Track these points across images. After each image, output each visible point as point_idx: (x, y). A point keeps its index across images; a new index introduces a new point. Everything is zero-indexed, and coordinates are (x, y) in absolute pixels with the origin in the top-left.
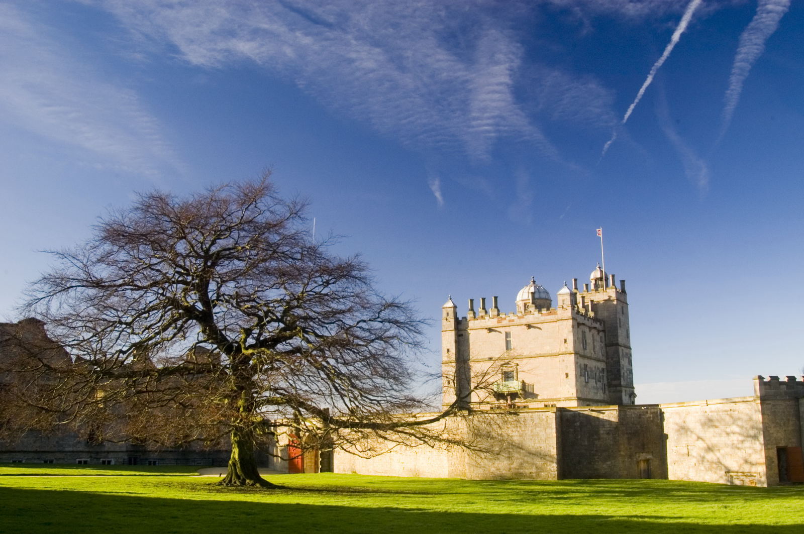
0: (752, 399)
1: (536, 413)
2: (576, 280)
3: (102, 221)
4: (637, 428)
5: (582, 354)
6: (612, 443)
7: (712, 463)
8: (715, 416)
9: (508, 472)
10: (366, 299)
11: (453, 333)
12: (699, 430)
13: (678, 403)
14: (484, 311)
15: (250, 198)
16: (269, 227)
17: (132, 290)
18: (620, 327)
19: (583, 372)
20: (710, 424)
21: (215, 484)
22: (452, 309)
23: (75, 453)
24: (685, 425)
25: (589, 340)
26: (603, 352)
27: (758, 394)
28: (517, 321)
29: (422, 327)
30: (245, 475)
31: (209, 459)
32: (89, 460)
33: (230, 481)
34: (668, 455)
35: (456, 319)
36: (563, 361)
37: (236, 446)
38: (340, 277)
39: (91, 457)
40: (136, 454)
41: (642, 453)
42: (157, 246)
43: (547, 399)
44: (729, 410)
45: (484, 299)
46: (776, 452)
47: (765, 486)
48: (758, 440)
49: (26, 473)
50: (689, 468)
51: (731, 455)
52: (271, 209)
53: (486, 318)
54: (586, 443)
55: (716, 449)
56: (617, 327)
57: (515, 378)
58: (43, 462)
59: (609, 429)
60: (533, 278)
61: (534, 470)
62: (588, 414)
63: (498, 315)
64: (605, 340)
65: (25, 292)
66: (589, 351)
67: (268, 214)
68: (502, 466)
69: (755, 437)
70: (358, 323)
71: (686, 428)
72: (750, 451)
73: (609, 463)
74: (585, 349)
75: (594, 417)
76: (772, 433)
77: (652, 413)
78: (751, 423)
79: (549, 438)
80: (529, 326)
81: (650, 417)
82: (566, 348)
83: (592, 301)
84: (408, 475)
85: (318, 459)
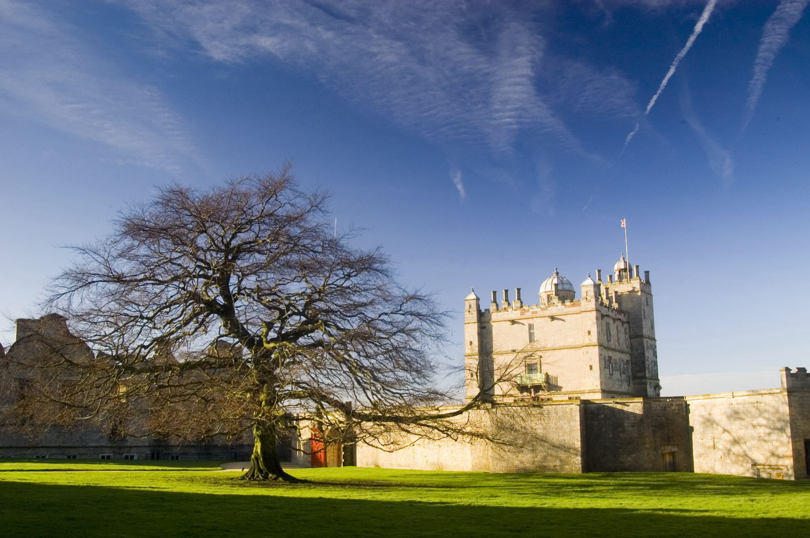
0: (779, 391)
1: (560, 406)
2: (599, 271)
3: (123, 216)
4: (662, 420)
5: (606, 346)
6: (636, 435)
7: (738, 456)
8: (741, 408)
9: (531, 465)
10: (388, 292)
11: (476, 325)
12: (724, 422)
13: (703, 395)
14: (507, 303)
15: (270, 191)
16: (290, 220)
17: (153, 284)
18: (645, 318)
19: (607, 364)
20: (736, 416)
21: (238, 478)
22: (475, 301)
23: (99, 449)
24: (711, 417)
25: (613, 332)
26: (627, 343)
27: (785, 386)
28: (540, 313)
29: (444, 319)
30: (267, 470)
31: (231, 453)
32: (112, 455)
33: (253, 475)
34: (694, 448)
35: (479, 311)
36: (587, 352)
37: (258, 440)
38: (362, 270)
39: (114, 452)
40: (159, 449)
41: (668, 445)
42: (178, 240)
43: (571, 392)
44: (755, 402)
45: (506, 291)
46: (803, 445)
47: (793, 479)
48: (785, 433)
49: (49, 468)
50: (715, 461)
51: (758, 448)
52: (292, 202)
53: (509, 310)
54: (611, 436)
55: (742, 441)
56: (642, 317)
57: (539, 370)
58: (66, 457)
59: (633, 421)
60: (556, 269)
61: (558, 463)
62: (612, 406)
63: (521, 307)
64: (630, 332)
65: (46, 287)
66: (613, 343)
67: (288, 207)
68: (525, 459)
69: (782, 430)
70: (380, 316)
71: (712, 420)
72: (777, 444)
73: (634, 456)
74: (609, 340)
75: (619, 409)
76: (800, 426)
77: (677, 405)
78: (778, 415)
79: (573, 431)
80: (553, 318)
81: (675, 410)
82: (590, 340)
83: (616, 292)
84: (431, 469)
85: (341, 453)
